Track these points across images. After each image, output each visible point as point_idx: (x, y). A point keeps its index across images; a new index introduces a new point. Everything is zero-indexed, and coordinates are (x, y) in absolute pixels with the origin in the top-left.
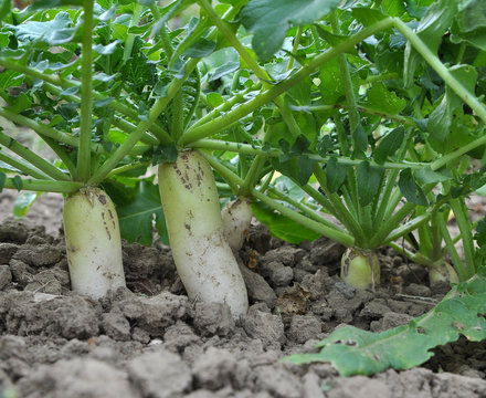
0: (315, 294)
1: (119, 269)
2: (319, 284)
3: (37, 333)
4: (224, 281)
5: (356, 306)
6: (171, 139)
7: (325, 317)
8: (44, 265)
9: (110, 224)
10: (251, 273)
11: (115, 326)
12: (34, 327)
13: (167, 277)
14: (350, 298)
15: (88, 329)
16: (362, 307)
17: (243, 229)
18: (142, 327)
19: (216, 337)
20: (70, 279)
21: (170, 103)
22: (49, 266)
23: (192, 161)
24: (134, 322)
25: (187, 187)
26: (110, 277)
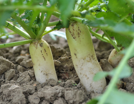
8: (29, 68)
9: (45, 55)
20: (34, 74)
23: (76, 27)
25: (74, 38)
26: (46, 75)
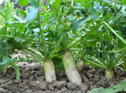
0: (97, 80)
1: (55, 76)
2: (98, 78)
3: (37, 89)
4: (76, 78)
5: (107, 83)
6: (64, 49)
7: (99, 85)
9: (52, 67)
10: (83, 76)
11: (51, 88)
12: (36, 88)
13: (66, 77)
14: (105, 81)
15: (45, 89)
16: (108, 83)
17: (82, 66)
18: (57, 88)
19: (71, 90)
20: (45, 78)
21: (61, 42)
22: (42, 76)
23: (68, 53)
24: (55, 87)
25: (67, 58)
26: (52, 78)
